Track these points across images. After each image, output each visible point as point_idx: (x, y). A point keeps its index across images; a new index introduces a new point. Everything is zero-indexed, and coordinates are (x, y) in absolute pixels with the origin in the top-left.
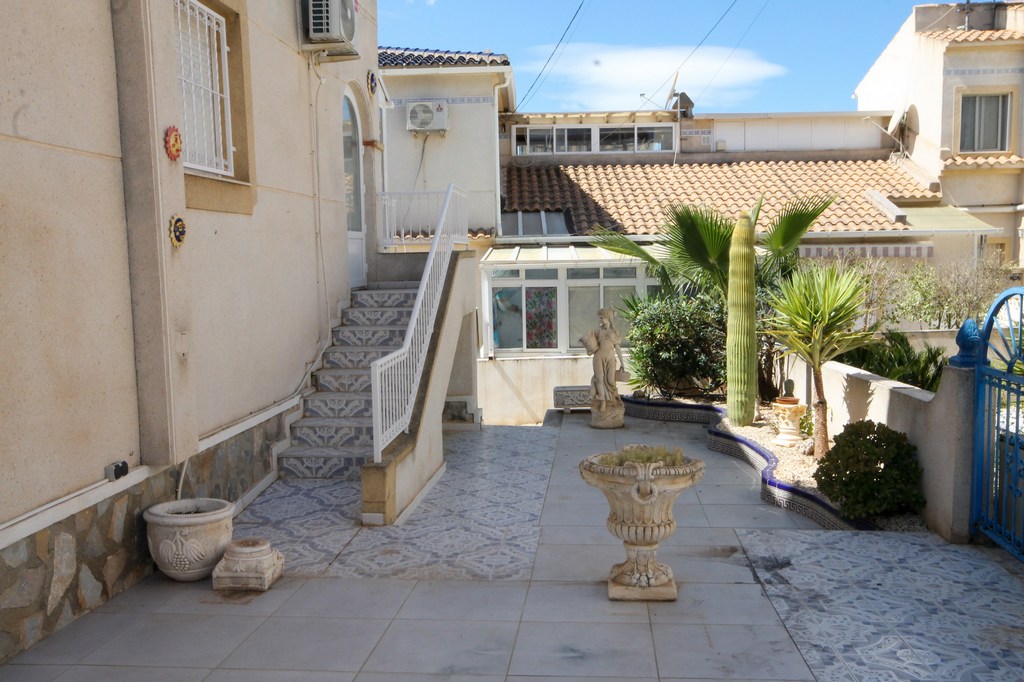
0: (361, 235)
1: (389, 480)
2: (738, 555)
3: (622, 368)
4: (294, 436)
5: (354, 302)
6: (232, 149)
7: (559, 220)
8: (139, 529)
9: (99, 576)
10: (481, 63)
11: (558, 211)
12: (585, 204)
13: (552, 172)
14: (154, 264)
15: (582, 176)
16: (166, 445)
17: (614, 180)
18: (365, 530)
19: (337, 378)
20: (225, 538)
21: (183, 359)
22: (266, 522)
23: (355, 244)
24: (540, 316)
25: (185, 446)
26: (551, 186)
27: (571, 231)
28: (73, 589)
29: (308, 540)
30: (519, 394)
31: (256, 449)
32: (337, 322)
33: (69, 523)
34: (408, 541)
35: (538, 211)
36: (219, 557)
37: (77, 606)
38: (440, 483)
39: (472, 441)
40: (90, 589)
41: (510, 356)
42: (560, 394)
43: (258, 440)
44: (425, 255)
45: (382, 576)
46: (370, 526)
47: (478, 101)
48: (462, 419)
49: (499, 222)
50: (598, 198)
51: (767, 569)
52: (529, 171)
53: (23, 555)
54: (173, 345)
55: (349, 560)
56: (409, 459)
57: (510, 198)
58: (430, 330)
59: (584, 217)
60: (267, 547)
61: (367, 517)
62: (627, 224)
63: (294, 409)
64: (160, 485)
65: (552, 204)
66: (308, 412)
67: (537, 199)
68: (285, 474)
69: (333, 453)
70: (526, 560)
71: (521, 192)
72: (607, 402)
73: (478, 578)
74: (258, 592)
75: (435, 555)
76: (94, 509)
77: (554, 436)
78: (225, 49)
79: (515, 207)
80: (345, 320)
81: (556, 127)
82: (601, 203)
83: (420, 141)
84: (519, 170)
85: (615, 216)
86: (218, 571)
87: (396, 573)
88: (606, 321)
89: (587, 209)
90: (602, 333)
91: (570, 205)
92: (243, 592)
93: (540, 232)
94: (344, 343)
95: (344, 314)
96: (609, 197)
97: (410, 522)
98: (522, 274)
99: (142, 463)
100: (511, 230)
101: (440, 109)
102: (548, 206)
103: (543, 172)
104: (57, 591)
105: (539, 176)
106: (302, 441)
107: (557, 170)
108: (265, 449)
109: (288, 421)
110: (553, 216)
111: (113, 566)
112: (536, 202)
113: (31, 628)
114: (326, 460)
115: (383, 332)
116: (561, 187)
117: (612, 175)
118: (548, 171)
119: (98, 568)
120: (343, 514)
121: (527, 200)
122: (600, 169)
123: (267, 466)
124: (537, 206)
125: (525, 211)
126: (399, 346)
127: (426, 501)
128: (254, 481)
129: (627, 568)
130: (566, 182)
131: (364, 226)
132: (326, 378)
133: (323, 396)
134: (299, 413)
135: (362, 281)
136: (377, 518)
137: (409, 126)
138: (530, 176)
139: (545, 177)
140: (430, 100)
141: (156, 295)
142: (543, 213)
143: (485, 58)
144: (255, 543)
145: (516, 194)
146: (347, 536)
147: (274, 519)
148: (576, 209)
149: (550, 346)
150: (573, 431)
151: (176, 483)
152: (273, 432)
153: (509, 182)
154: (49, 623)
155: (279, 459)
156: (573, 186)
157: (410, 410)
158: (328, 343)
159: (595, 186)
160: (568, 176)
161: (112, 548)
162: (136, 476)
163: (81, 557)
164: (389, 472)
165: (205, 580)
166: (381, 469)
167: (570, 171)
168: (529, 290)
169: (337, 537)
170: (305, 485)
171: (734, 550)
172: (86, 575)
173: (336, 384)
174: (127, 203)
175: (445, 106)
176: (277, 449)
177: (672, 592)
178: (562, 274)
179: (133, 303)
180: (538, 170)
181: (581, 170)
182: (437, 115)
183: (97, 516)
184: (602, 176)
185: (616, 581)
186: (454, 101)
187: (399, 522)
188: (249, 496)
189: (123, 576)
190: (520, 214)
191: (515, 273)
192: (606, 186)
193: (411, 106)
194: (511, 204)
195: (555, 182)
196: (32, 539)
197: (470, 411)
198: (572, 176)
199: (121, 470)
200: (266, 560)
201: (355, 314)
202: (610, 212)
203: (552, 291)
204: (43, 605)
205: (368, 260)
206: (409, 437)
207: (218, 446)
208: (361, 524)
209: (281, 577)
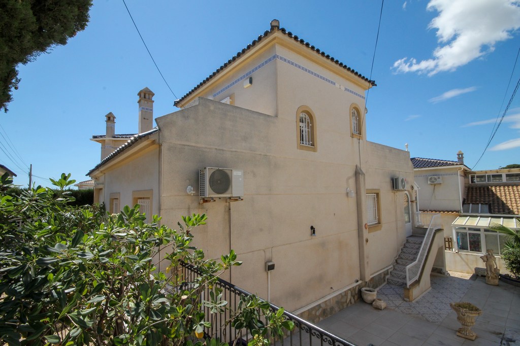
0: (410, 223)
1: (410, 292)
2: (501, 336)
3: (497, 268)
4: (391, 274)
5: (407, 241)
6: (377, 217)
7: (486, 208)
8: (360, 292)
9: (354, 299)
10: (453, 165)
11: (487, 204)
12: (498, 201)
13: (486, 189)
14: (363, 247)
15: (498, 191)
16: (365, 278)
17: (512, 192)
18: (405, 302)
19: (402, 262)
20: (375, 298)
21: (368, 262)
22: (384, 294)
23: (409, 225)
24: (474, 242)
25: (368, 278)
26: (485, 194)
27: (490, 212)
28: (350, 300)
29: (392, 301)
30: (467, 264)
31: (382, 277)
32: (403, 247)
33: (350, 290)
34: (414, 307)
35: (478, 204)
36: (374, 301)
37: (351, 303)
38: (429, 292)
39: (443, 281)
40: (353, 301)
41: (463, 253)
42: (477, 269)
43: (383, 275)
44: (427, 229)
45: (407, 314)
46: (406, 301)
47: (452, 174)
48: (441, 273)
49: (462, 208)
50: (503, 199)
51: (507, 341)
52: (476, 188)
53: (344, 294)
54: (366, 260)
55: (400, 308)
56: (417, 287)
57: (468, 199)
58: (426, 254)
59: (497, 207)
60: (382, 301)
61: (405, 299)
62: (515, 210)
63: (392, 268)
64: (364, 284)
65: (484, 202)
66: (394, 269)
67: (478, 200)
68: (389, 283)
69: (400, 281)
70: (441, 320)
71: (472, 197)
72: (492, 277)
73: (428, 321)
74: (381, 310)
75: (419, 312)
76: (353, 287)
77: (471, 284)
78: (376, 199)
79: (469, 202)
80: (405, 246)
81: (487, 174)
82: (505, 202)
83: (433, 186)
84: (472, 188)
85: (510, 207)
86: (373, 303)
87: (409, 314)
88: (490, 253)
89: (498, 204)
90: (489, 256)
91: (491, 202)
92: (378, 309)
93: (478, 212)
94: (404, 252)
95: (404, 245)
96: (509, 199)
97: (417, 302)
98: (467, 229)
99: (361, 280)
100: (466, 211)
101: (439, 178)
102: (482, 202)
103: (482, 189)
104: (348, 300)
105: (480, 191)
106: (393, 276)
107: (488, 188)
108: (384, 277)
109: (389, 271)
110: (484, 206)
111: (356, 297)
112: (477, 201)
113: (345, 305)
114: (398, 282)
115: (411, 257)
116: (489, 195)
117: (511, 190)
118: (484, 189)
119: (354, 297)
120: (400, 296)
121: (474, 200)
122: (506, 188)
123: (384, 281)
124: (478, 202)
125: (473, 204)
126: (415, 261)
127: (423, 297)
128: (382, 284)
129: (462, 330)
130: (491, 193)
131: (411, 221)
132: (399, 261)
133: (398, 265)
134: (392, 269)
135: (411, 234)
136: (408, 300)
137: (429, 183)
138: (476, 191)
139: (482, 191)
140: (436, 175)
141: (363, 252)
142: (480, 205)
143: (454, 163)
144: (380, 300)
145: (470, 198)
146: (400, 302)
147: (386, 294)
148: (494, 204)
149: (479, 251)
150: (479, 283)
151: (366, 284)
152: (386, 273)
153: (468, 193)
154: (347, 305)
155: (388, 279)
156: (494, 195)
157: (418, 275)
158: (400, 252)
159: (503, 194)
160: (492, 191)
161: (356, 294)
162: (360, 282)
163: (351, 295)
164: (410, 290)
165: (371, 304)
166: (408, 290)
167: (493, 189)
168: (469, 234)
169: (399, 302)
170: (393, 286)
171: (501, 334)
172: (352, 298)
173: (401, 263)
174: (359, 236)
175: (441, 177)
176: (387, 277)
177: (474, 338)
178: (482, 231)
179: (359, 252)
180: (480, 188)
181: (498, 188)
182: (438, 180)
183: (354, 289)
184: (507, 190)
185: (459, 332)
186: (444, 175)
187: (413, 302)
188: (381, 287)
189: (357, 299)
190: (471, 205)
191: (465, 228)
192: (508, 195)
193: (430, 177)
194: (468, 201)
195: (486, 193)
196: (345, 292)
197: (443, 271)
198: (494, 191)
199: (357, 281)
200: (383, 304)
201: (407, 245)
202: (508, 205)
203: (479, 235)
204: (346, 302)
205: (412, 229)
206: (418, 282)
207: (374, 277)
208: (404, 300)
209: (385, 308)
